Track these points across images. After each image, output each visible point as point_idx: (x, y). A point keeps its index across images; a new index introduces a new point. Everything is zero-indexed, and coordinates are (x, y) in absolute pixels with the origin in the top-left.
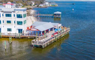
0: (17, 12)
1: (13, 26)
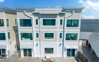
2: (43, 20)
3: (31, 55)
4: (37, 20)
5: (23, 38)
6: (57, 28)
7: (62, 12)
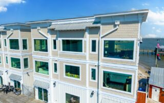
0: (111, 28)
1: (88, 88)
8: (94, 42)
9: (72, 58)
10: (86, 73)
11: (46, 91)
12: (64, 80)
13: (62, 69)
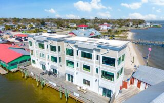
1: (94, 77)
2: (82, 52)
3: (72, 81)
4: (77, 51)
5: (69, 64)
6: (93, 62)
7: (98, 48)
8: (98, 56)
9: (86, 62)
10: (93, 69)
11: (72, 77)
12: (82, 72)
13: (81, 66)
